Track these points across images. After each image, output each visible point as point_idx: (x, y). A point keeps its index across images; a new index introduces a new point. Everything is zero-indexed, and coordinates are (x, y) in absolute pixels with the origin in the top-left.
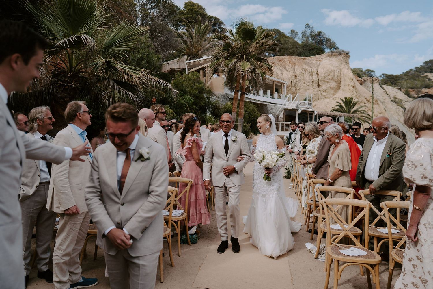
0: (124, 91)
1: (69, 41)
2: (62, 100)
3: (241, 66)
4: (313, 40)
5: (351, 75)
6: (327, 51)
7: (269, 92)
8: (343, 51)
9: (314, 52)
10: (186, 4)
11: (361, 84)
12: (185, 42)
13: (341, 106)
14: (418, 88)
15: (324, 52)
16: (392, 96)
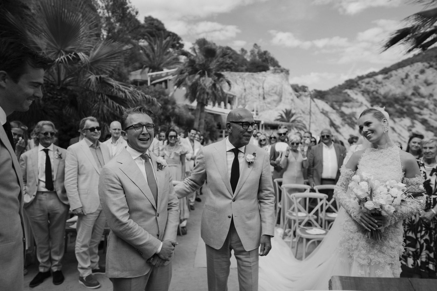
0: (117, 105)
1: (68, 57)
2: (51, 111)
3: (203, 81)
4: (260, 58)
5: (291, 90)
6: (271, 68)
7: (222, 104)
8: (284, 69)
9: (261, 68)
10: (146, 18)
11: (298, 97)
12: (148, 56)
13: (281, 116)
14: (340, 102)
15: (268, 69)
16: (321, 108)
